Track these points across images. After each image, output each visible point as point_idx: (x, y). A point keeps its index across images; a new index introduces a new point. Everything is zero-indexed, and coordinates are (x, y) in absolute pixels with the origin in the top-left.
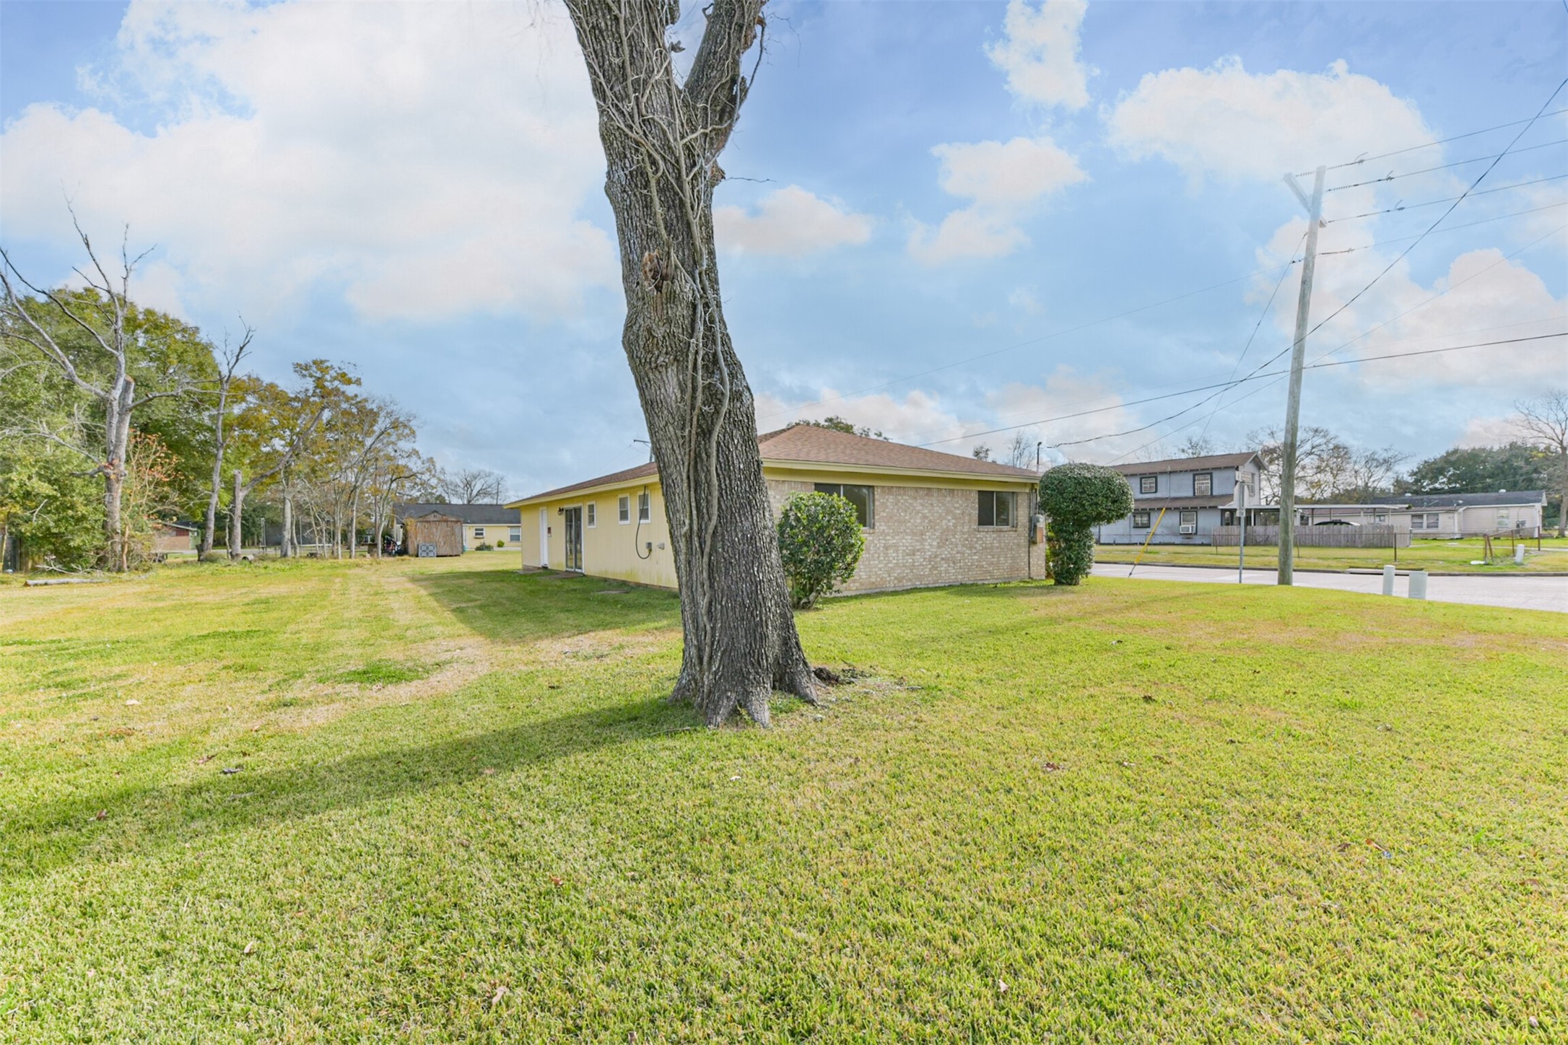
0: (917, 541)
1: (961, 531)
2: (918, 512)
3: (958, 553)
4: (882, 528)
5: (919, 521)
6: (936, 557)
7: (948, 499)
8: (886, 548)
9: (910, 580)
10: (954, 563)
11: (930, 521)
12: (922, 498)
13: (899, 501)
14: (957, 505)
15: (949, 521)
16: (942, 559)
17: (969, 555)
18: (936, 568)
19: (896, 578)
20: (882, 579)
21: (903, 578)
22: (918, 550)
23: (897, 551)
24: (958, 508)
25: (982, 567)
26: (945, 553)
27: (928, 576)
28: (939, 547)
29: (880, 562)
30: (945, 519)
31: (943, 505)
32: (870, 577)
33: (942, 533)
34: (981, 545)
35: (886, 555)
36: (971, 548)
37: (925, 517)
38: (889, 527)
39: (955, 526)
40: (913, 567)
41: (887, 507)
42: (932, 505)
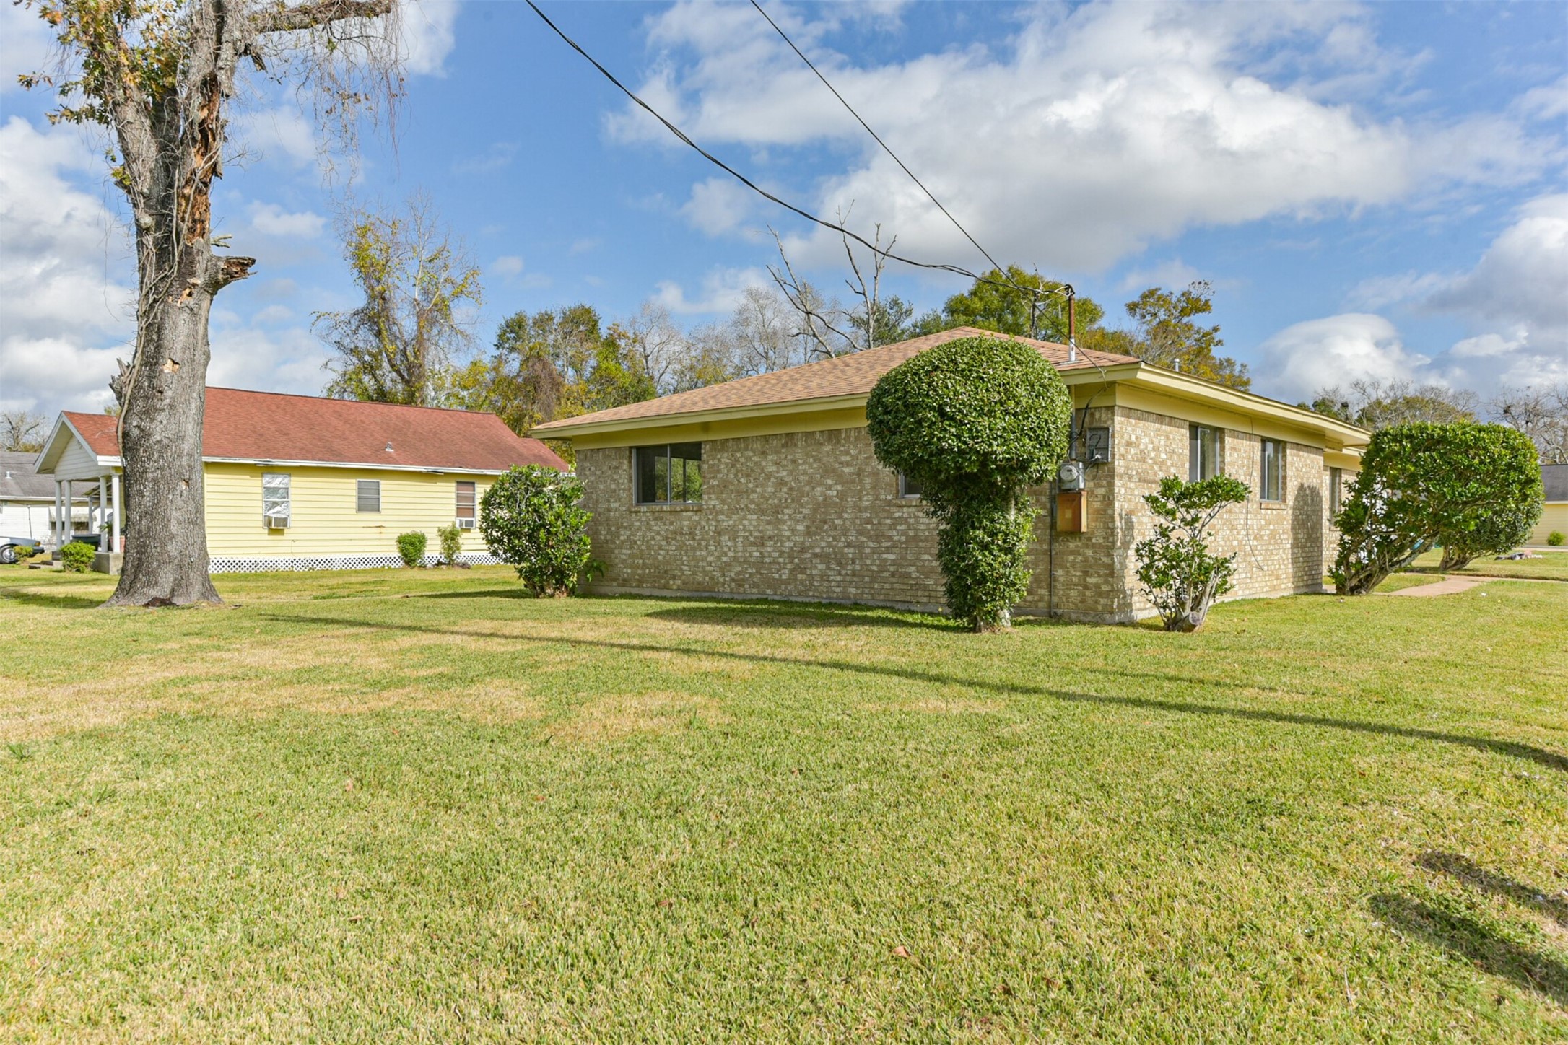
0: (769, 523)
1: (855, 506)
2: (769, 476)
3: (849, 545)
4: (713, 503)
5: (770, 490)
6: (803, 550)
7: (827, 448)
8: (719, 533)
9: (755, 585)
10: (840, 563)
11: (791, 489)
12: (777, 452)
13: (737, 461)
14: (844, 458)
15: (830, 487)
16: (815, 555)
17: (874, 551)
18: (803, 571)
19: (733, 580)
20: (712, 578)
21: (744, 580)
22: (770, 538)
23: (734, 538)
24: (848, 464)
25: (908, 575)
26: (821, 545)
27: (787, 582)
28: (808, 533)
29: (711, 554)
30: (820, 483)
31: (817, 460)
32: (694, 574)
33: (815, 510)
34: (904, 533)
35: (718, 543)
36: (877, 539)
37: (781, 483)
38: (723, 502)
39: (842, 496)
40: (760, 564)
41: (719, 471)
42: (794, 461)
